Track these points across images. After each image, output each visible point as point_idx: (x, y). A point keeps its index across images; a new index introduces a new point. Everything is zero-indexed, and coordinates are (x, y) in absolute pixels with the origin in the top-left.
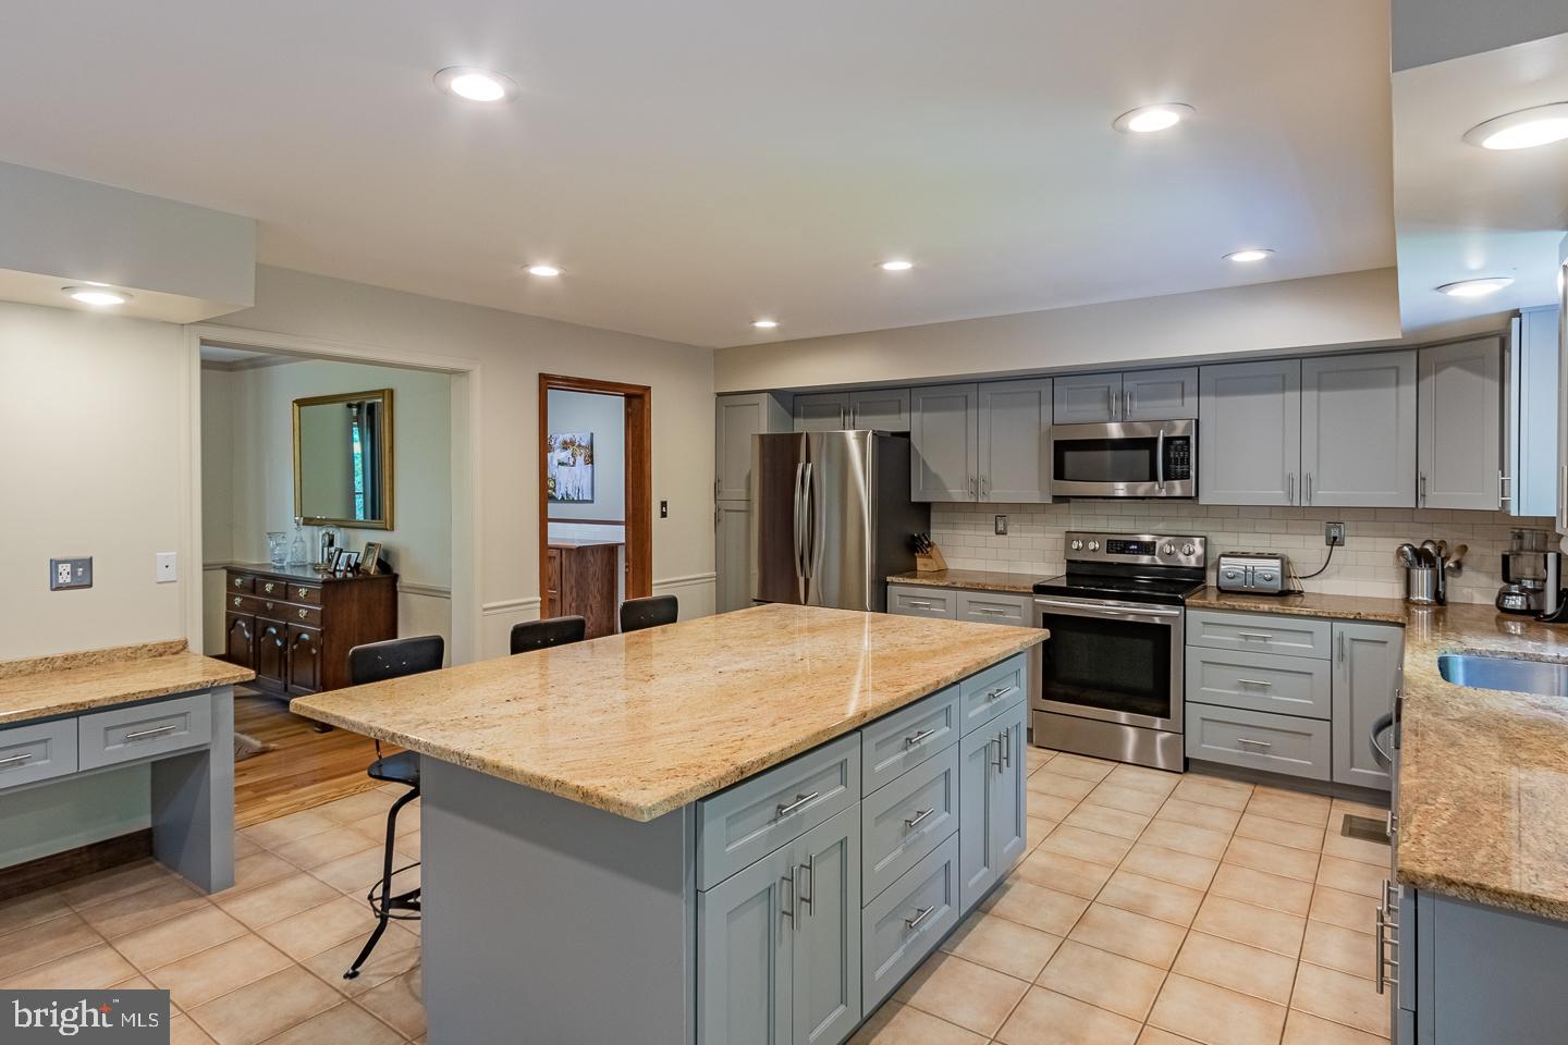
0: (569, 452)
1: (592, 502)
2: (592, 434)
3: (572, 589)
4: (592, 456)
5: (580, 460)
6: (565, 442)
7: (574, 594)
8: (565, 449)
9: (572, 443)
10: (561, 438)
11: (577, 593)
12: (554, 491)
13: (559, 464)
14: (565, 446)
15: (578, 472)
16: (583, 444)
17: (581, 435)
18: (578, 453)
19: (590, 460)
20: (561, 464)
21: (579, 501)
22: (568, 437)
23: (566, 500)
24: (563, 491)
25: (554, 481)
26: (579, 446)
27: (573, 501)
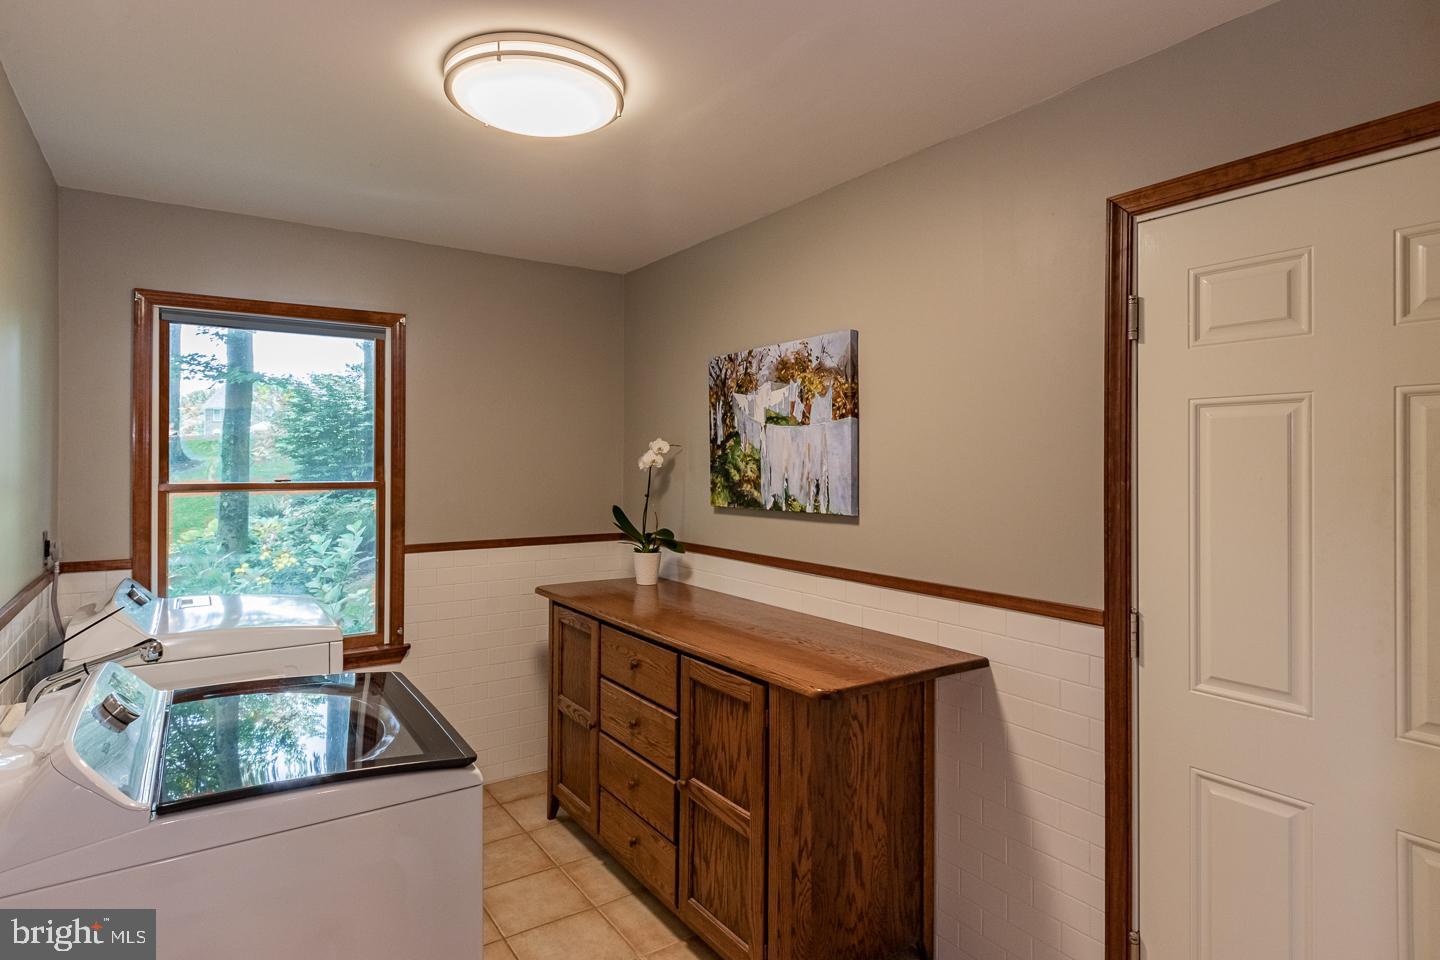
0: (794, 387)
1: (853, 520)
2: (855, 335)
3: (799, 813)
4: (854, 395)
5: (822, 406)
6: (783, 365)
7: (807, 832)
8: (783, 380)
9: (802, 363)
10: (773, 356)
11: (816, 828)
12: (757, 486)
13: (770, 419)
14: (784, 372)
15: (817, 441)
16: (829, 363)
17: (826, 338)
18: (816, 388)
19: (849, 405)
20: (773, 419)
21: (817, 517)
22: (789, 349)
23: (784, 509)
24: (777, 488)
25: (758, 462)
26: (820, 369)
27: (802, 515)
